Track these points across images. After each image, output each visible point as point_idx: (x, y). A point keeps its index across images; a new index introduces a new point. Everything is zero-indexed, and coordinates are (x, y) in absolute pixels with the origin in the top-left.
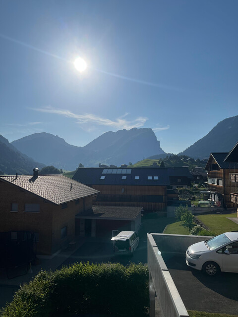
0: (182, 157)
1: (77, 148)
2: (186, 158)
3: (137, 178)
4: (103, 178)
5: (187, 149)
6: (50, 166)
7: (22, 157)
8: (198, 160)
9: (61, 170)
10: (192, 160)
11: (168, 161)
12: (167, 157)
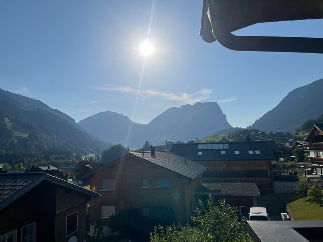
0: (252, 130)
1: (141, 125)
2: (256, 131)
3: (237, 153)
4: (200, 153)
5: (255, 122)
6: (117, 144)
7: (89, 136)
8: (271, 133)
9: (128, 148)
10: (263, 133)
11: (238, 135)
12: (237, 130)
